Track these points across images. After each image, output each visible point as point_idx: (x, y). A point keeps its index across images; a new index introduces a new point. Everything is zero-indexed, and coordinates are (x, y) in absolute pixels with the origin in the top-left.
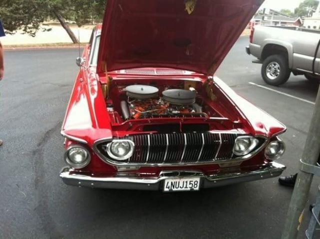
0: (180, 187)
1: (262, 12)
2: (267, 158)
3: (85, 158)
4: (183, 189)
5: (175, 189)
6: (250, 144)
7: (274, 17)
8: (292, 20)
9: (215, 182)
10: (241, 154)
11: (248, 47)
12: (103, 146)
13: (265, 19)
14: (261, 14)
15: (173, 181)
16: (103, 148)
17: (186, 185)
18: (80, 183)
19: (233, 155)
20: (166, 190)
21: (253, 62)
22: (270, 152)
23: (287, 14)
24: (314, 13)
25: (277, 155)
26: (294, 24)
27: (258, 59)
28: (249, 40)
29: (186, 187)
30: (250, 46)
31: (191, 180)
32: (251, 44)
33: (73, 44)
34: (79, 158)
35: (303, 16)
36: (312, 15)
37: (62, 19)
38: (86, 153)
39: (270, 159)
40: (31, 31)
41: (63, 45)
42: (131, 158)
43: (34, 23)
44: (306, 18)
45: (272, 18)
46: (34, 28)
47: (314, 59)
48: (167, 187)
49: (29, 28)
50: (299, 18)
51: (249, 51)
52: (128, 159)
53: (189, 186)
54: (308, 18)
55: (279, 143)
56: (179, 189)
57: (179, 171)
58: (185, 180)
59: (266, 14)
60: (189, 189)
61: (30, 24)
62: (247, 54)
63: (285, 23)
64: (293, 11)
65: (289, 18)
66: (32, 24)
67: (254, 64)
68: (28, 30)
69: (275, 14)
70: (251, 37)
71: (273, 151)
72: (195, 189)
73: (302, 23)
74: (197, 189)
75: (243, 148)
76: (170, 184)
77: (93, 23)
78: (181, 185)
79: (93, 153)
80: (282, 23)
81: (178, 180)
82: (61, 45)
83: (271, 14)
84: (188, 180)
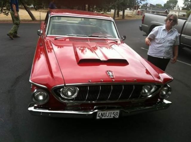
0: (107, 116)
1: (146, 5)
2: (161, 97)
3: (45, 98)
4: (109, 117)
5: (103, 118)
6: (151, 89)
7: (152, 8)
8: (163, 11)
9: (129, 113)
10: (145, 95)
11: (141, 26)
12: (58, 90)
13: (147, 10)
14: (145, 7)
15: (103, 112)
16: (58, 92)
17: (111, 115)
18: (41, 114)
19: (140, 95)
20: (98, 118)
21: (144, 35)
22: (163, 93)
23: (160, 7)
24: (175, 8)
25: (167, 95)
26: (164, 13)
27: (147, 33)
28: (141, 22)
29: (111, 116)
30: (142, 26)
31: (114, 111)
32: (143, 24)
33: (32, 21)
34: (41, 98)
35: (169, 9)
36: (174, 8)
37: (25, 5)
38: (46, 94)
39: (162, 98)
40: (5, 12)
41: (26, 21)
42: (76, 97)
43: (7, 7)
44: (171, 10)
45: (151, 9)
46: (7, 10)
47: (181, 35)
48: (98, 116)
49: (4, 10)
50: (167, 10)
51: (141, 29)
52: (74, 99)
53: (112, 115)
54: (172, 10)
55: (168, 88)
56: (106, 117)
57: (106, 106)
58: (110, 112)
59: (148, 7)
60: (112, 117)
61: (5, 7)
62: (140, 31)
63: (159, 12)
64: (163, 5)
65: (161, 9)
66: (6, 7)
67: (144, 36)
68: (4, 11)
69: (153, 7)
70: (143, 20)
71: (164, 93)
72: (116, 117)
73: (168, 13)
74: (117, 117)
75: (147, 91)
76: (100, 115)
77: (44, 8)
78: (107, 115)
79: (51, 95)
80: (157, 12)
81: (105, 112)
82: (24, 21)
83: (151, 7)
84: (112, 112)
